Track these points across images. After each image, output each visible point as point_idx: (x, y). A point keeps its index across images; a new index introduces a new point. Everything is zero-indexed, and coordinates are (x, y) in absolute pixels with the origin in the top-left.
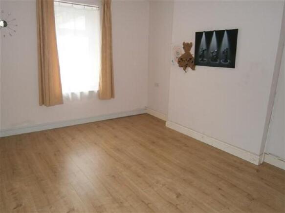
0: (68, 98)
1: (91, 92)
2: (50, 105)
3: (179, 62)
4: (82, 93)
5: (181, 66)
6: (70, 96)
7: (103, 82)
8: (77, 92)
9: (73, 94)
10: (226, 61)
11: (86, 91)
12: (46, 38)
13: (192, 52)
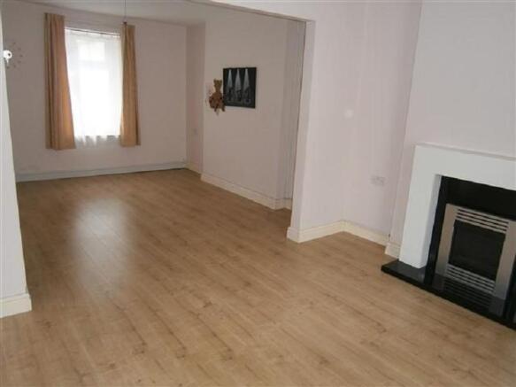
0: (81, 142)
1: (110, 137)
2: (59, 149)
3: (210, 102)
4: (98, 137)
5: (212, 107)
6: (84, 140)
7: (125, 125)
8: (93, 136)
9: (87, 137)
10: (248, 101)
11: (104, 135)
12: (56, 71)
13: (222, 90)
